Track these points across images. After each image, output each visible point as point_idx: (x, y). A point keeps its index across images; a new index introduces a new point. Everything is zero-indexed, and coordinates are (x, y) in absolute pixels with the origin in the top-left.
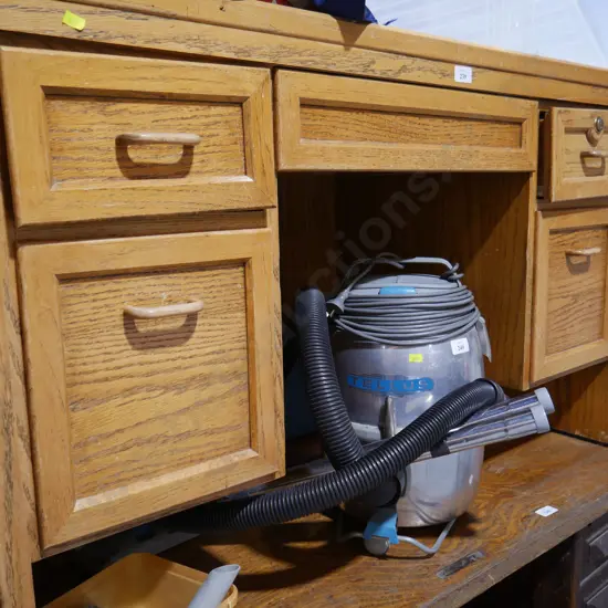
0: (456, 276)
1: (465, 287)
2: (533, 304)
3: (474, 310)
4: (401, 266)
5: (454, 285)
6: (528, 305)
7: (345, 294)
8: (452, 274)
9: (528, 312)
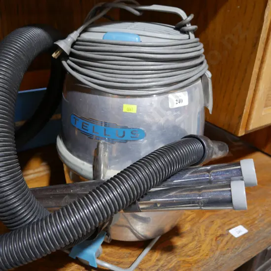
0: (189, 27)
1: (197, 39)
2: (262, 62)
3: (202, 63)
4: (137, 13)
5: (186, 36)
6: (257, 63)
7: (74, 36)
8: (185, 25)
9: (256, 70)
